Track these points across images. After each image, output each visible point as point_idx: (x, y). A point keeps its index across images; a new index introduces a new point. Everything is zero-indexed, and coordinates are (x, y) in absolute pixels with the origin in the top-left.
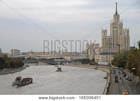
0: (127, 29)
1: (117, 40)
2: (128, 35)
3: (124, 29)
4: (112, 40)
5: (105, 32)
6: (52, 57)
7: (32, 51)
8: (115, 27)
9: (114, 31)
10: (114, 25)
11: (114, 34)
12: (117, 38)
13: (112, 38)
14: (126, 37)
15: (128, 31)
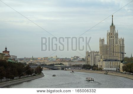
0: (123, 38)
1: (113, 48)
2: (123, 44)
3: (120, 38)
4: (109, 48)
5: (102, 41)
6: (52, 63)
7: (33, 57)
8: (112, 37)
9: (111, 40)
10: (110, 35)
11: (111, 42)
12: (113, 46)
13: (109, 46)
14: (122, 46)
15: (123, 40)
